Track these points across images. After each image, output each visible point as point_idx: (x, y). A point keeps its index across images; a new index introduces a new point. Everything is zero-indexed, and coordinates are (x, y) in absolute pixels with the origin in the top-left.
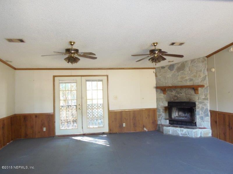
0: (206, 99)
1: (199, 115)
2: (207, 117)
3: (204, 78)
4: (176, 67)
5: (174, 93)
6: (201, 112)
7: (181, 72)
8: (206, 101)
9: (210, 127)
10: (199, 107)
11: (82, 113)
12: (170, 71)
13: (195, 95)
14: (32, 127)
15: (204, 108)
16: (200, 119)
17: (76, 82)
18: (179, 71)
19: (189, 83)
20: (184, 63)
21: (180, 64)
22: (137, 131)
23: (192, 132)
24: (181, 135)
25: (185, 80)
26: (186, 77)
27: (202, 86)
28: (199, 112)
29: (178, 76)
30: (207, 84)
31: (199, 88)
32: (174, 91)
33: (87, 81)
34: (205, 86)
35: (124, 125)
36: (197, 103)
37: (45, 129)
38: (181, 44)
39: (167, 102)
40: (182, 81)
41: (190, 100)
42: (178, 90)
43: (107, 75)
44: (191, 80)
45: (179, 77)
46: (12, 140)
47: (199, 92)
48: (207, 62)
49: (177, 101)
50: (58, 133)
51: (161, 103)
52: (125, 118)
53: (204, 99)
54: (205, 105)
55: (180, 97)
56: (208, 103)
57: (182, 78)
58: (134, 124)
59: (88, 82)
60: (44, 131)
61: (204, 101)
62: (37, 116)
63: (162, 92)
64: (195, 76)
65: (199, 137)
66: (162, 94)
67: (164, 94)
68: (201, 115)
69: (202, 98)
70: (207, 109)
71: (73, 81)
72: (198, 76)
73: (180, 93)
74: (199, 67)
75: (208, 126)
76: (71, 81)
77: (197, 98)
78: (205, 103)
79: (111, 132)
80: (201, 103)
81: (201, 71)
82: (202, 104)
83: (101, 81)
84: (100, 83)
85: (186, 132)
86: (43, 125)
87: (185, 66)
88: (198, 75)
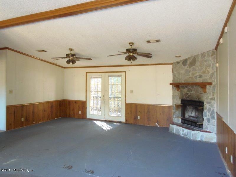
0: (213, 99)
1: (206, 116)
2: (214, 120)
3: (212, 75)
4: (188, 62)
5: (186, 90)
6: (208, 113)
7: (192, 67)
8: (213, 102)
9: (216, 132)
10: (206, 108)
11: (105, 103)
12: (183, 66)
13: (204, 93)
14: (73, 110)
15: (210, 109)
16: (206, 121)
17: (101, 78)
18: (191, 67)
19: (198, 80)
20: (195, 57)
21: (192, 59)
22: (151, 126)
23: (191, 133)
24: (182, 135)
25: (195, 76)
26: (196, 73)
27: (210, 84)
28: (206, 113)
29: (190, 71)
30: (214, 81)
31: (207, 86)
32: (186, 88)
33: (109, 76)
34: (213, 84)
35: (139, 118)
36: (205, 103)
37: (80, 113)
38: (158, 41)
39: (180, 100)
40: (192, 78)
41: (199, 98)
42: (190, 87)
43: (126, 71)
44: (201, 76)
45: (190, 73)
46: (60, 117)
47: (207, 91)
48: (216, 56)
49: (188, 99)
50: (88, 117)
51: (176, 100)
52: (140, 112)
53: (212, 99)
54: (212, 106)
55: (190, 95)
56: (215, 103)
57: (193, 74)
58: (148, 119)
59: (110, 78)
60: (80, 114)
61: (211, 101)
62: (76, 102)
63: (177, 89)
64: (204, 72)
65: (199, 141)
66: (176, 91)
67: (178, 91)
68: (208, 117)
69: (209, 98)
70: (213, 111)
71: (99, 77)
72: (206, 73)
73: (191, 91)
74: (208, 61)
75: (214, 130)
76: (97, 77)
77: (205, 97)
78: (212, 103)
79: (127, 122)
80: (208, 103)
81: (210, 66)
82: (209, 105)
83: (121, 76)
84: (120, 79)
85: (186, 133)
86: (79, 109)
87: (196, 60)
88: (207, 71)
